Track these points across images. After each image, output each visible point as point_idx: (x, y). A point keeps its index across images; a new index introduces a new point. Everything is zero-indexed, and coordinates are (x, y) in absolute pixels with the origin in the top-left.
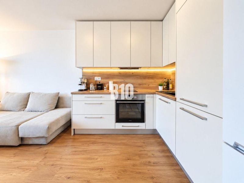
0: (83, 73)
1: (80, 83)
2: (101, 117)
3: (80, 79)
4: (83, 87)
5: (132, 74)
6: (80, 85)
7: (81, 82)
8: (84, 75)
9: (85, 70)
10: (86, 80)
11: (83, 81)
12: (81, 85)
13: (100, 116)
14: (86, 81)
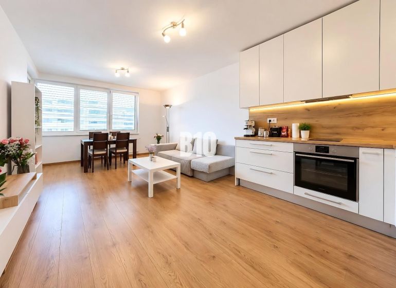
0: (250, 113)
1: (246, 127)
2: (271, 173)
3: (245, 122)
4: (250, 132)
5: (334, 108)
6: (245, 129)
7: (248, 126)
8: (251, 116)
9: (252, 110)
10: (254, 122)
11: (249, 124)
12: (247, 129)
13: (270, 171)
14: (253, 124)
